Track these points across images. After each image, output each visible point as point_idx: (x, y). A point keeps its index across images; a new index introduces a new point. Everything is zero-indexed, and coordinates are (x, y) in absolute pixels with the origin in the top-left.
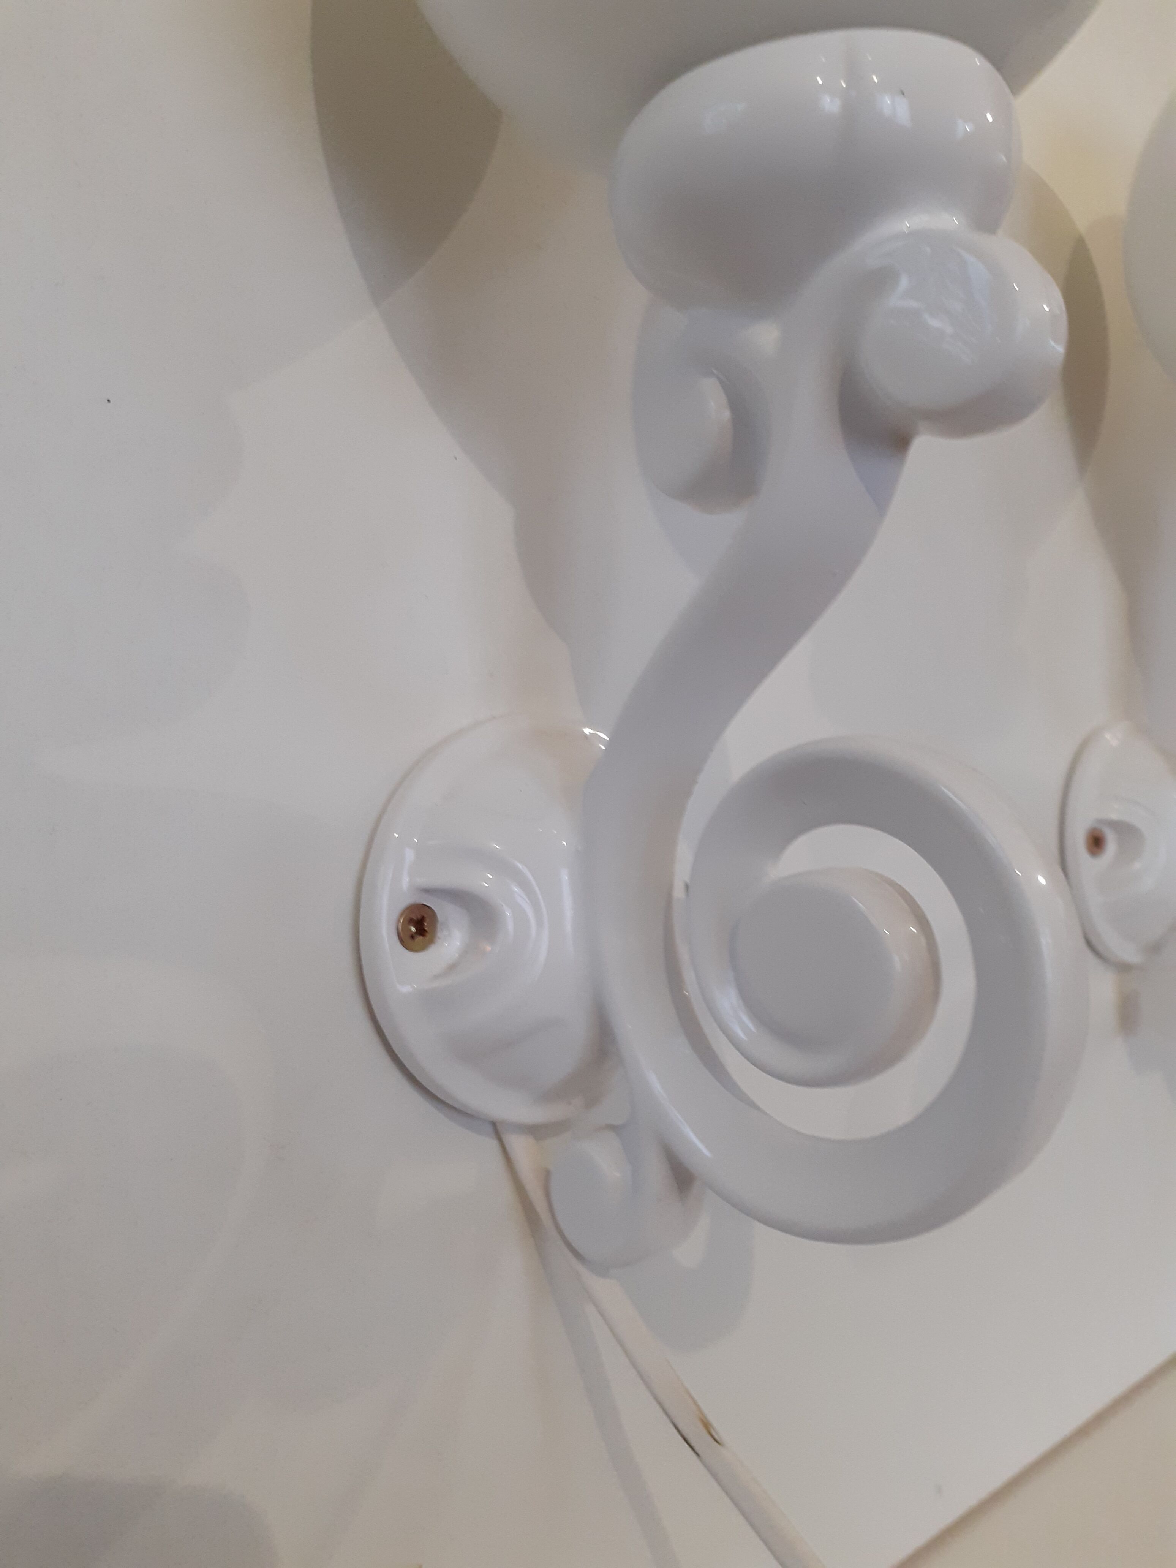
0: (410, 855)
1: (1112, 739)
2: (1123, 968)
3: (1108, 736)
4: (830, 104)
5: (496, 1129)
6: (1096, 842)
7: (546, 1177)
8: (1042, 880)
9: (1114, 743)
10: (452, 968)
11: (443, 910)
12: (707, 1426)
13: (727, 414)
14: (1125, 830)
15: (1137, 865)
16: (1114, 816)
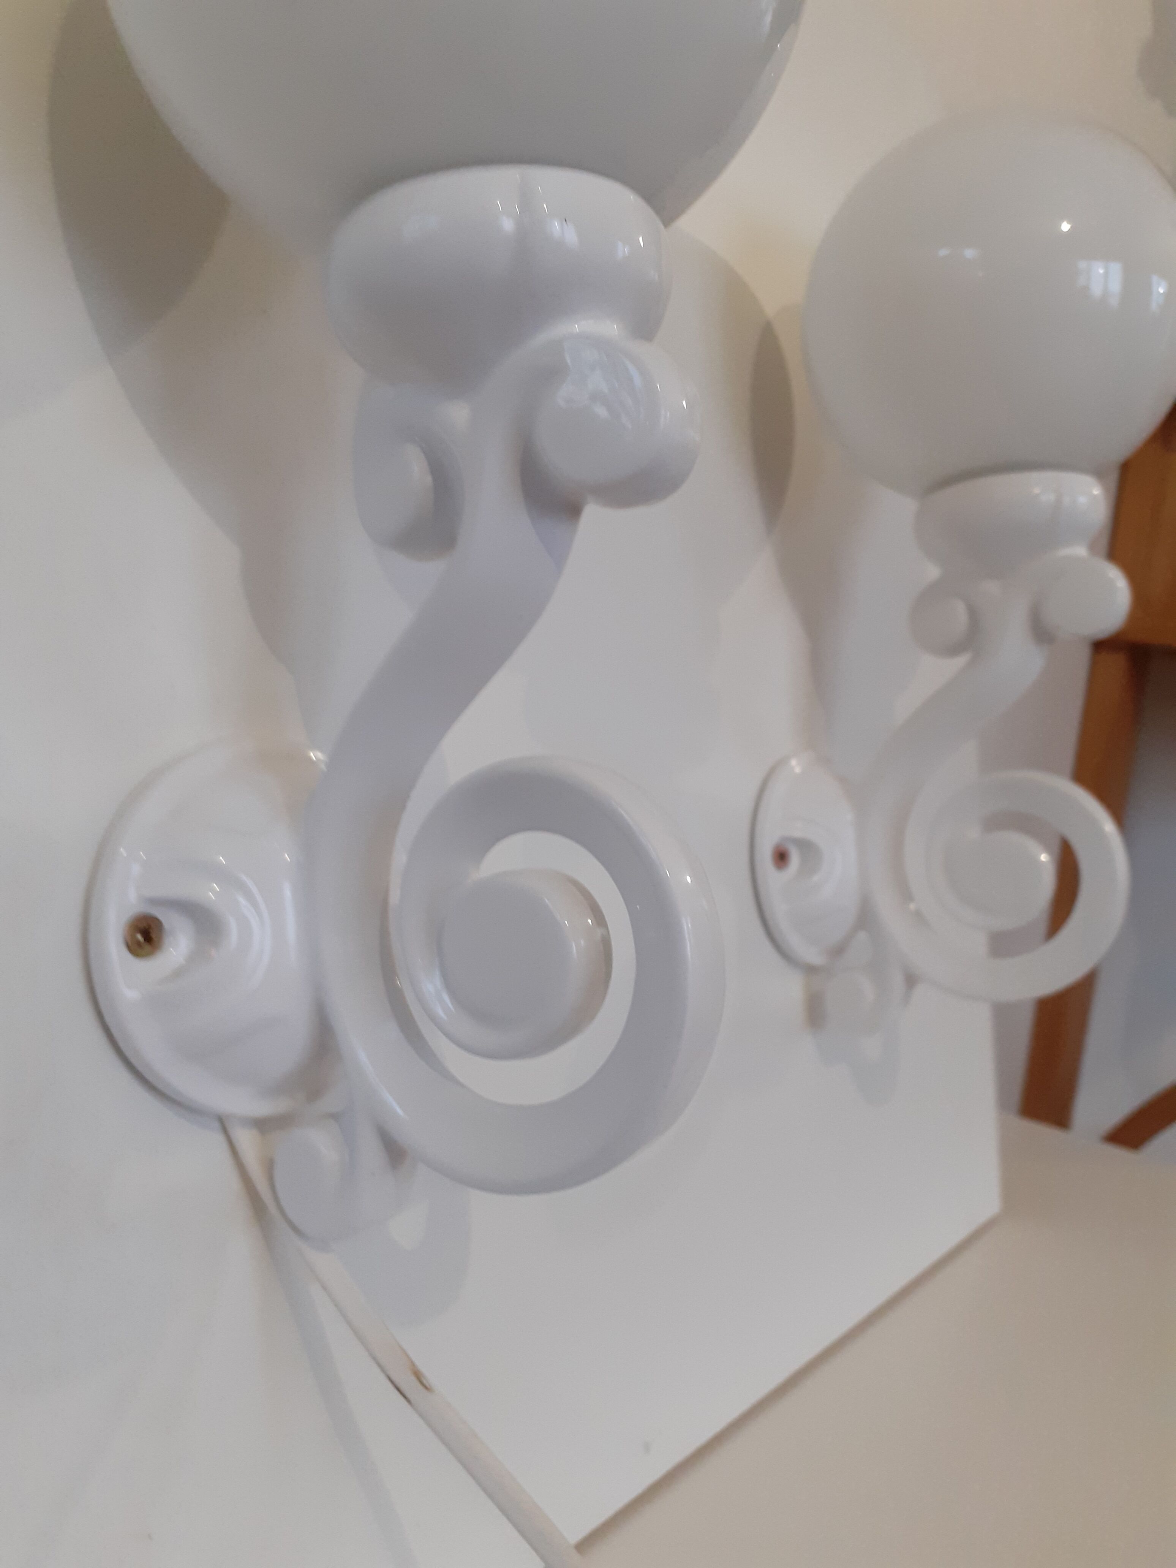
0: (136, 869)
1: (796, 766)
2: (810, 970)
3: (794, 762)
4: (508, 225)
5: (223, 1123)
6: (781, 857)
7: (269, 1167)
8: (689, 879)
9: (798, 770)
10: (178, 973)
11: (170, 920)
12: (418, 1375)
13: (429, 479)
14: (807, 847)
15: (816, 878)
16: (798, 834)
